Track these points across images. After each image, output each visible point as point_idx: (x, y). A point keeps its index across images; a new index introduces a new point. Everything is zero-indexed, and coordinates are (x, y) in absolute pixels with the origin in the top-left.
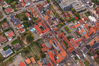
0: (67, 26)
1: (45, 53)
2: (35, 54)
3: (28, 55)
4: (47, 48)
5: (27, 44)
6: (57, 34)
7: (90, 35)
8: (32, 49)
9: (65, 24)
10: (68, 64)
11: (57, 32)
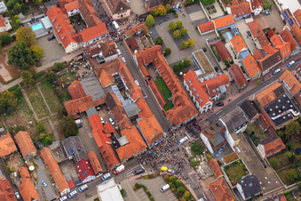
0: (180, 19)
1: (78, 122)
2: (38, 120)
3: (9, 121)
4: (86, 100)
5: (10, 78)
6: (137, 48)
7: (267, 63)
8: (27, 99)
9: (173, 11)
10: (164, 168)
11: (139, 41)
